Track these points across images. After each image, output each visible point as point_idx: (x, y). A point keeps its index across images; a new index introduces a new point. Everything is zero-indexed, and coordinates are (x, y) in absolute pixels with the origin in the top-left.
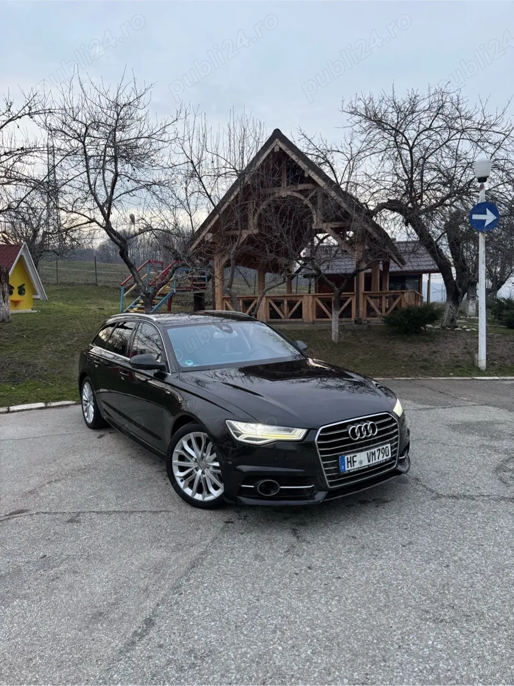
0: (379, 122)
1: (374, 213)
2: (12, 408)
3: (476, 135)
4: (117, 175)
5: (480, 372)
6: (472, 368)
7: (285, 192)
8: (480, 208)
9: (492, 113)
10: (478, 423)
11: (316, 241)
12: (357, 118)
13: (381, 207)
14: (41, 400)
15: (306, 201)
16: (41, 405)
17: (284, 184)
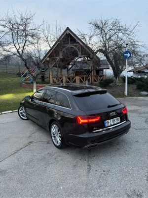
0: (98, 27)
1: (96, 53)
2: (3, 113)
3: (123, 32)
4: (26, 41)
5: (126, 97)
6: (124, 96)
7: (69, 46)
8: (126, 52)
9: (128, 25)
10: (134, 110)
11: (75, 60)
12: (91, 25)
13: (98, 51)
14: (10, 110)
15: (76, 49)
16: (11, 111)
17: (70, 44)
